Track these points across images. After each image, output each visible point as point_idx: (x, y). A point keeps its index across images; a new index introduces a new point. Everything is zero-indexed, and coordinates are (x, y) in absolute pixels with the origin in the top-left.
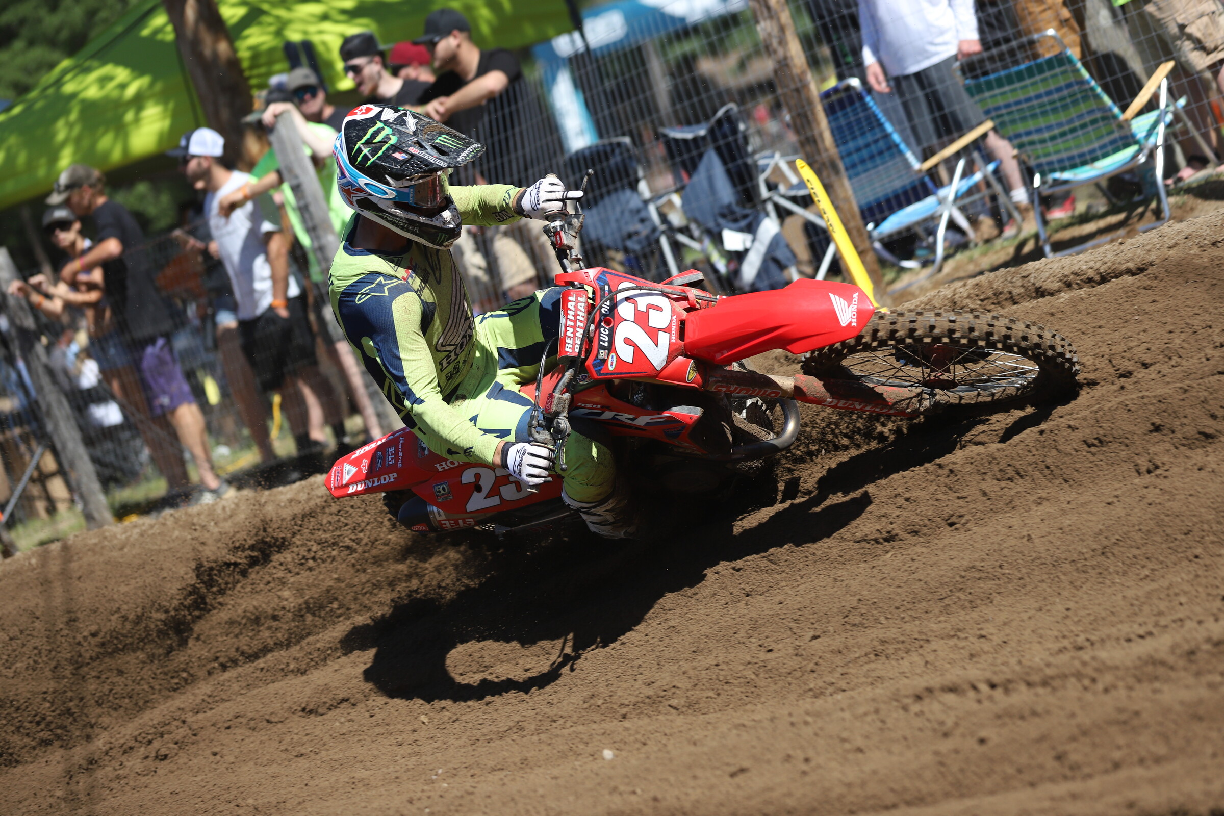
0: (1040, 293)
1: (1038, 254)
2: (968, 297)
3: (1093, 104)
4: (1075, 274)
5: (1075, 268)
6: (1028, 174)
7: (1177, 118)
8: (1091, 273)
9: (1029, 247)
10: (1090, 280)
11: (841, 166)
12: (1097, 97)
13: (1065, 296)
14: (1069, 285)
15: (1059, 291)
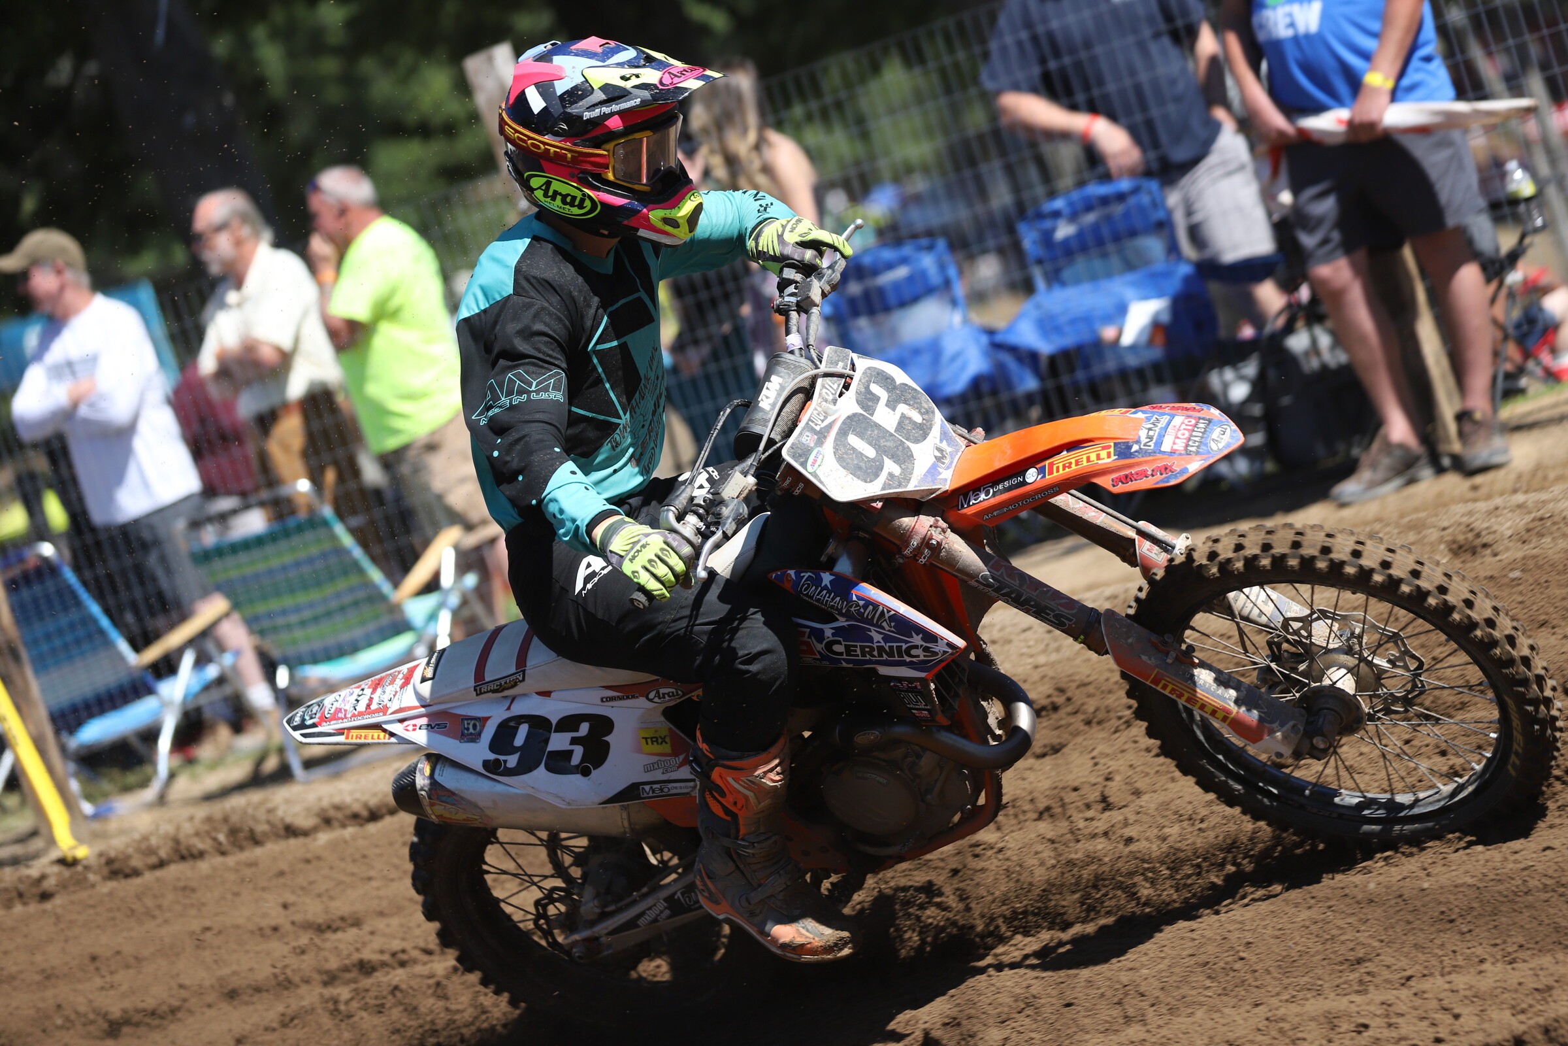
0: (291, 831)
1: (283, 774)
2: (197, 834)
3: (354, 580)
4: (337, 808)
5: (337, 800)
6: (269, 668)
7: (465, 602)
8: (357, 808)
9: (271, 764)
10: (355, 816)
11: (24, 654)
12: (361, 571)
13: (323, 837)
14: (327, 822)
15: (315, 830)
